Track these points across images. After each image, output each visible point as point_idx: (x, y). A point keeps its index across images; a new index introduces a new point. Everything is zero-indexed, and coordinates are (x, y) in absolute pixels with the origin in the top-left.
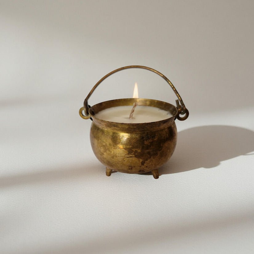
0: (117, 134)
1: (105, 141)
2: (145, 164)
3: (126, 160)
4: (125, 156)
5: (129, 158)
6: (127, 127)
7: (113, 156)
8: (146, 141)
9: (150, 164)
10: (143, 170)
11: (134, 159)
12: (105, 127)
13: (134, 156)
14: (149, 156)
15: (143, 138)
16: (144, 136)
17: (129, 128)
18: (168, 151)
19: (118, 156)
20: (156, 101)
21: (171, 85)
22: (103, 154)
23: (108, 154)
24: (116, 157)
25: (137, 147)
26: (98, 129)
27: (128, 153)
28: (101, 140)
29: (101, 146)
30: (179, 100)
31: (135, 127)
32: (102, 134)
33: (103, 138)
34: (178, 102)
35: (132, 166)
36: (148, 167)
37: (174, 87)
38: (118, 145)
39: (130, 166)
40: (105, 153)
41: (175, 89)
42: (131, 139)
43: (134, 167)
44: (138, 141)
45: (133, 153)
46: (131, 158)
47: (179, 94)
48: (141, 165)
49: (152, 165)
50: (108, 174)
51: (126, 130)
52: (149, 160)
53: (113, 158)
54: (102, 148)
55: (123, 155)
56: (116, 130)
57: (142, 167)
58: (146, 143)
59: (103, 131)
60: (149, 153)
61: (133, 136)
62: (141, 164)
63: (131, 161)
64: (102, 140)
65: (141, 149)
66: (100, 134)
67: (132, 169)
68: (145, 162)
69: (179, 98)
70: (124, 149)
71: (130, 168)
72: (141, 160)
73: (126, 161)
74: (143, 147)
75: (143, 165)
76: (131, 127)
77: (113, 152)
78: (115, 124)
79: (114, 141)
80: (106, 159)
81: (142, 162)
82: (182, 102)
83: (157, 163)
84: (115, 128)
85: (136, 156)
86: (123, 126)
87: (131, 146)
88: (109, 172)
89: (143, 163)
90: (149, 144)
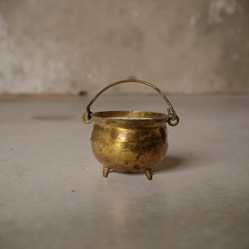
0: (115, 130)
1: (104, 137)
2: (140, 159)
3: (123, 153)
4: (122, 150)
5: (126, 152)
6: (124, 123)
7: (111, 151)
8: (141, 137)
9: (145, 159)
10: (138, 166)
11: (130, 153)
12: (105, 125)
13: (130, 150)
14: (143, 151)
15: (138, 134)
16: (139, 132)
17: (127, 124)
18: (161, 149)
19: (116, 150)
20: (150, 113)
21: (163, 95)
22: (102, 150)
23: (107, 149)
24: (114, 151)
25: (133, 142)
26: (99, 128)
27: (124, 147)
28: (100, 137)
29: (101, 143)
30: (171, 108)
31: (131, 123)
32: (102, 131)
33: (102, 135)
34: (170, 110)
35: (128, 160)
36: (143, 162)
37: (165, 97)
38: (116, 140)
39: (126, 161)
40: (104, 149)
41: (166, 98)
42: (128, 134)
43: (130, 161)
44: (134, 136)
45: (129, 147)
46: (127, 152)
47: (170, 103)
48: (136, 160)
49: (146, 161)
50: (105, 175)
51: (124, 126)
52: (143, 155)
53: (111, 152)
54: (101, 144)
55: (120, 149)
56: (115, 126)
57: (137, 162)
58: (141, 138)
59: (103, 129)
60: (143, 148)
61: (130, 131)
62: (136, 158)
63: (127, 155)
64: (102, 136)
65: (136, 143)
66: (100, 132)
67: (127, 163)
68: (140, 157)
69: (170, 106)
70: (121, 144)
71: (127, 162)
72: (136, 155)
73: (123, 155)
74: (138, 142)
75: (138, 160)
76: (128, 123)
77: (111, 147)
78: (114, 120)
79: (113, 136)
80: (104, 154)
81: (137, 156)
82: (172, 109)
83: (151, 160)
84: (114, 124)
85: (132, 150)
86: (121, 122)
87: (127, 141)
88: (106, 173)
89: (138, 158)
90: (144, 140)
